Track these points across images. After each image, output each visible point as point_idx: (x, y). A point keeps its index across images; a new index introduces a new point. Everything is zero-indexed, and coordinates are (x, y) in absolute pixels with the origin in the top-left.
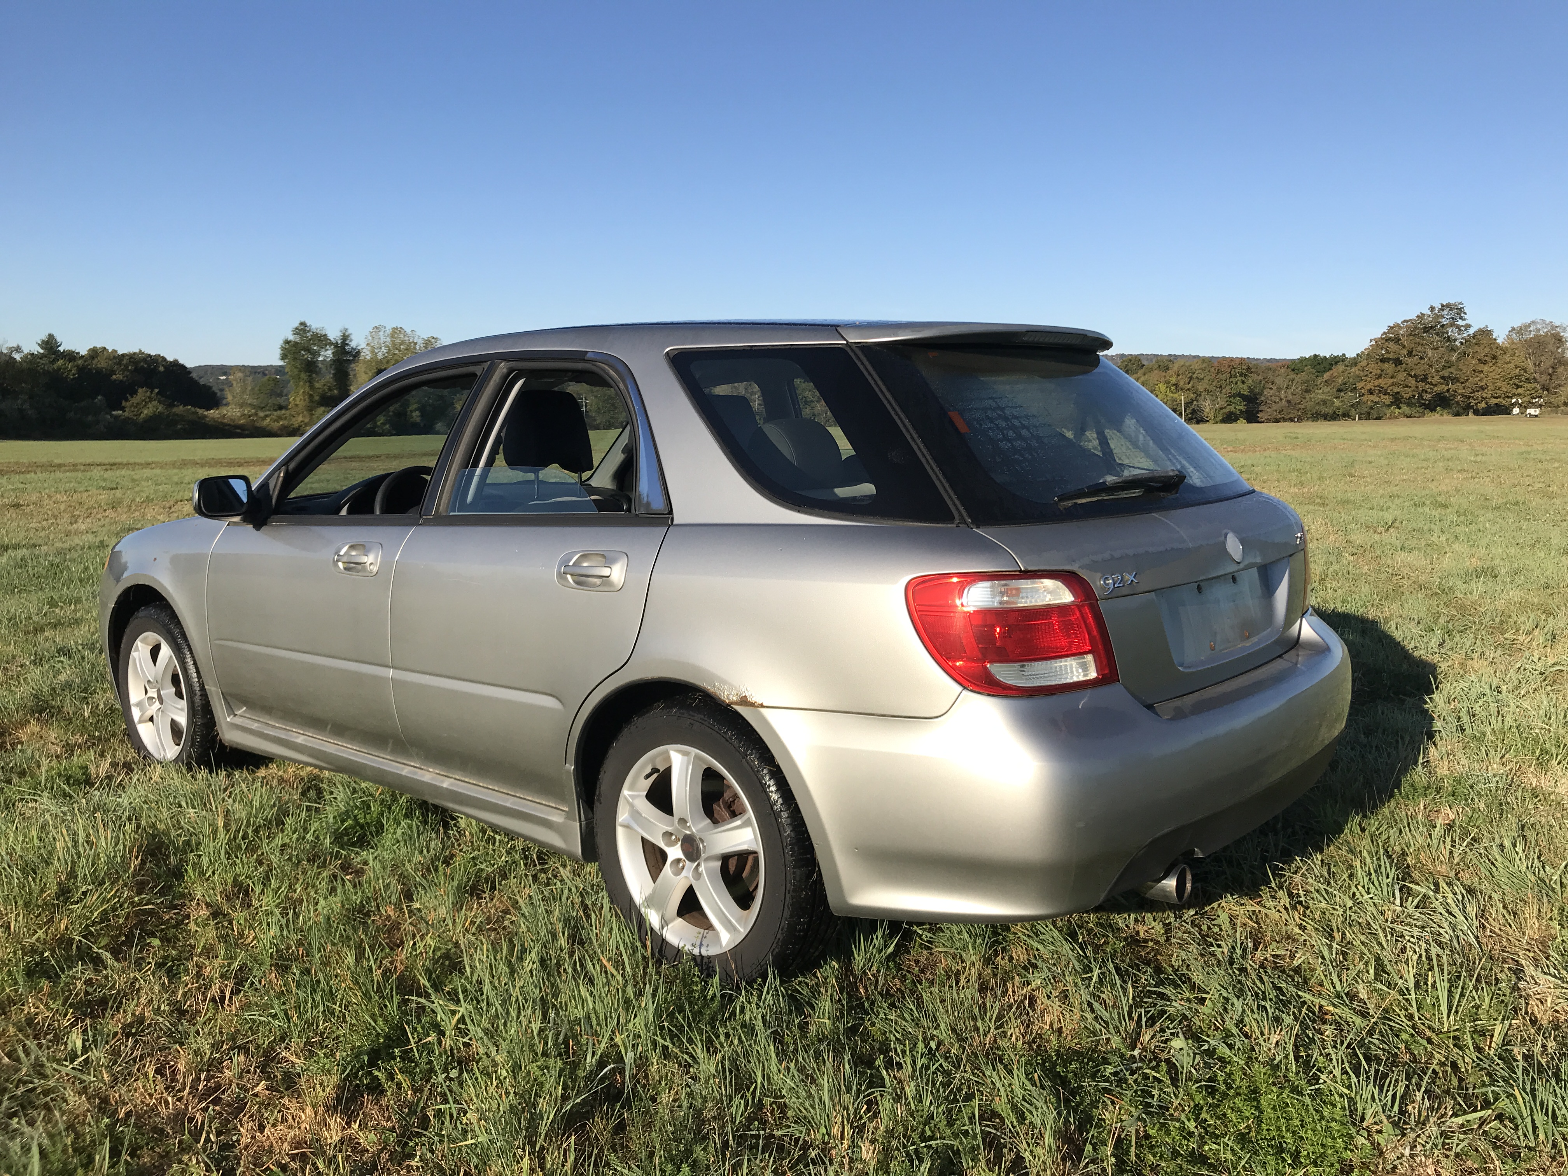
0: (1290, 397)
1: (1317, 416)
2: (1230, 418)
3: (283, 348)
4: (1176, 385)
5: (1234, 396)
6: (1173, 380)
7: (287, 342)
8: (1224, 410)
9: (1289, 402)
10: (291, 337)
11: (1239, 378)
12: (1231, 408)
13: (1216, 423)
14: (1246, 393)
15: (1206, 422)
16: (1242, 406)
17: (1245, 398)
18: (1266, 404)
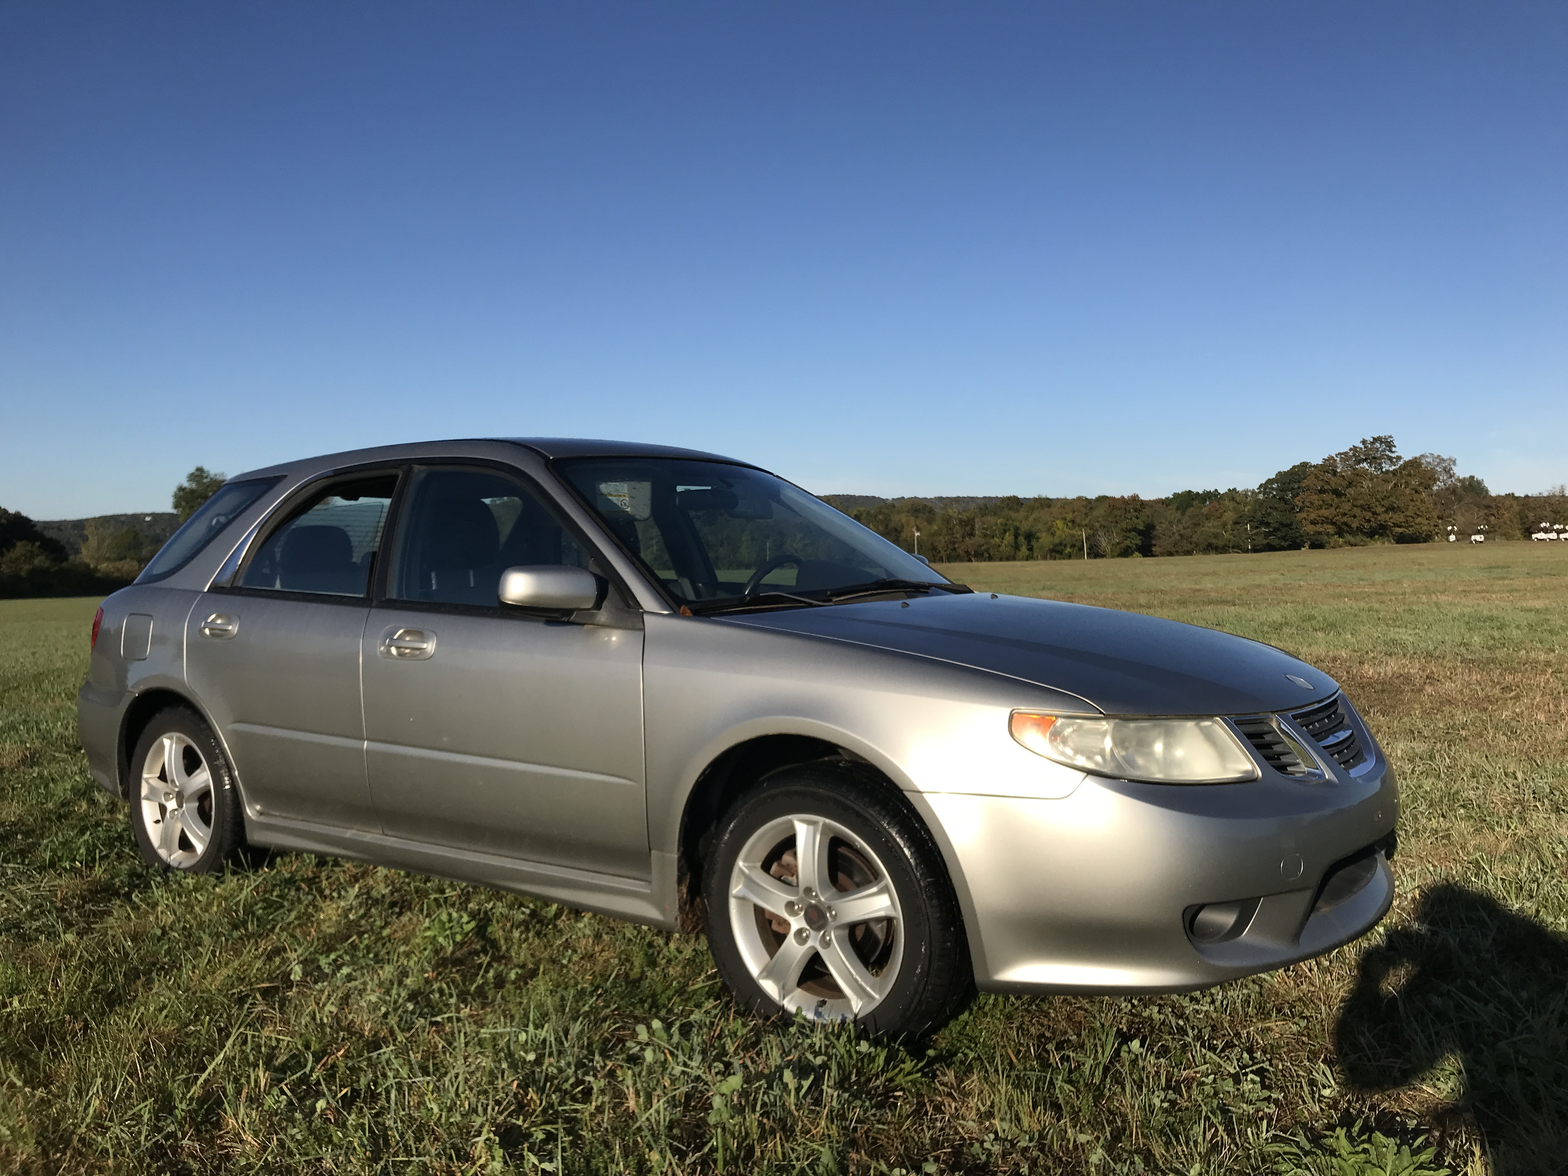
0: (1182, 532)
1: (1212, 548)
2: (1125, 553)
3: (176, 496)
4: (1073, 522)
5: (1130, 531)
6: (1070, 516)
7: (181, 489)
8: (1122, 545)
9: (1181, 535)
10: (186, 484)
11: (1135, 514)
12: (1128, 542)
13: (1113, 557)
14: (1141, 528)
15: (1103, 556)
16: (1138, 540)
17: (1140, 533)
18: (1160, 538)
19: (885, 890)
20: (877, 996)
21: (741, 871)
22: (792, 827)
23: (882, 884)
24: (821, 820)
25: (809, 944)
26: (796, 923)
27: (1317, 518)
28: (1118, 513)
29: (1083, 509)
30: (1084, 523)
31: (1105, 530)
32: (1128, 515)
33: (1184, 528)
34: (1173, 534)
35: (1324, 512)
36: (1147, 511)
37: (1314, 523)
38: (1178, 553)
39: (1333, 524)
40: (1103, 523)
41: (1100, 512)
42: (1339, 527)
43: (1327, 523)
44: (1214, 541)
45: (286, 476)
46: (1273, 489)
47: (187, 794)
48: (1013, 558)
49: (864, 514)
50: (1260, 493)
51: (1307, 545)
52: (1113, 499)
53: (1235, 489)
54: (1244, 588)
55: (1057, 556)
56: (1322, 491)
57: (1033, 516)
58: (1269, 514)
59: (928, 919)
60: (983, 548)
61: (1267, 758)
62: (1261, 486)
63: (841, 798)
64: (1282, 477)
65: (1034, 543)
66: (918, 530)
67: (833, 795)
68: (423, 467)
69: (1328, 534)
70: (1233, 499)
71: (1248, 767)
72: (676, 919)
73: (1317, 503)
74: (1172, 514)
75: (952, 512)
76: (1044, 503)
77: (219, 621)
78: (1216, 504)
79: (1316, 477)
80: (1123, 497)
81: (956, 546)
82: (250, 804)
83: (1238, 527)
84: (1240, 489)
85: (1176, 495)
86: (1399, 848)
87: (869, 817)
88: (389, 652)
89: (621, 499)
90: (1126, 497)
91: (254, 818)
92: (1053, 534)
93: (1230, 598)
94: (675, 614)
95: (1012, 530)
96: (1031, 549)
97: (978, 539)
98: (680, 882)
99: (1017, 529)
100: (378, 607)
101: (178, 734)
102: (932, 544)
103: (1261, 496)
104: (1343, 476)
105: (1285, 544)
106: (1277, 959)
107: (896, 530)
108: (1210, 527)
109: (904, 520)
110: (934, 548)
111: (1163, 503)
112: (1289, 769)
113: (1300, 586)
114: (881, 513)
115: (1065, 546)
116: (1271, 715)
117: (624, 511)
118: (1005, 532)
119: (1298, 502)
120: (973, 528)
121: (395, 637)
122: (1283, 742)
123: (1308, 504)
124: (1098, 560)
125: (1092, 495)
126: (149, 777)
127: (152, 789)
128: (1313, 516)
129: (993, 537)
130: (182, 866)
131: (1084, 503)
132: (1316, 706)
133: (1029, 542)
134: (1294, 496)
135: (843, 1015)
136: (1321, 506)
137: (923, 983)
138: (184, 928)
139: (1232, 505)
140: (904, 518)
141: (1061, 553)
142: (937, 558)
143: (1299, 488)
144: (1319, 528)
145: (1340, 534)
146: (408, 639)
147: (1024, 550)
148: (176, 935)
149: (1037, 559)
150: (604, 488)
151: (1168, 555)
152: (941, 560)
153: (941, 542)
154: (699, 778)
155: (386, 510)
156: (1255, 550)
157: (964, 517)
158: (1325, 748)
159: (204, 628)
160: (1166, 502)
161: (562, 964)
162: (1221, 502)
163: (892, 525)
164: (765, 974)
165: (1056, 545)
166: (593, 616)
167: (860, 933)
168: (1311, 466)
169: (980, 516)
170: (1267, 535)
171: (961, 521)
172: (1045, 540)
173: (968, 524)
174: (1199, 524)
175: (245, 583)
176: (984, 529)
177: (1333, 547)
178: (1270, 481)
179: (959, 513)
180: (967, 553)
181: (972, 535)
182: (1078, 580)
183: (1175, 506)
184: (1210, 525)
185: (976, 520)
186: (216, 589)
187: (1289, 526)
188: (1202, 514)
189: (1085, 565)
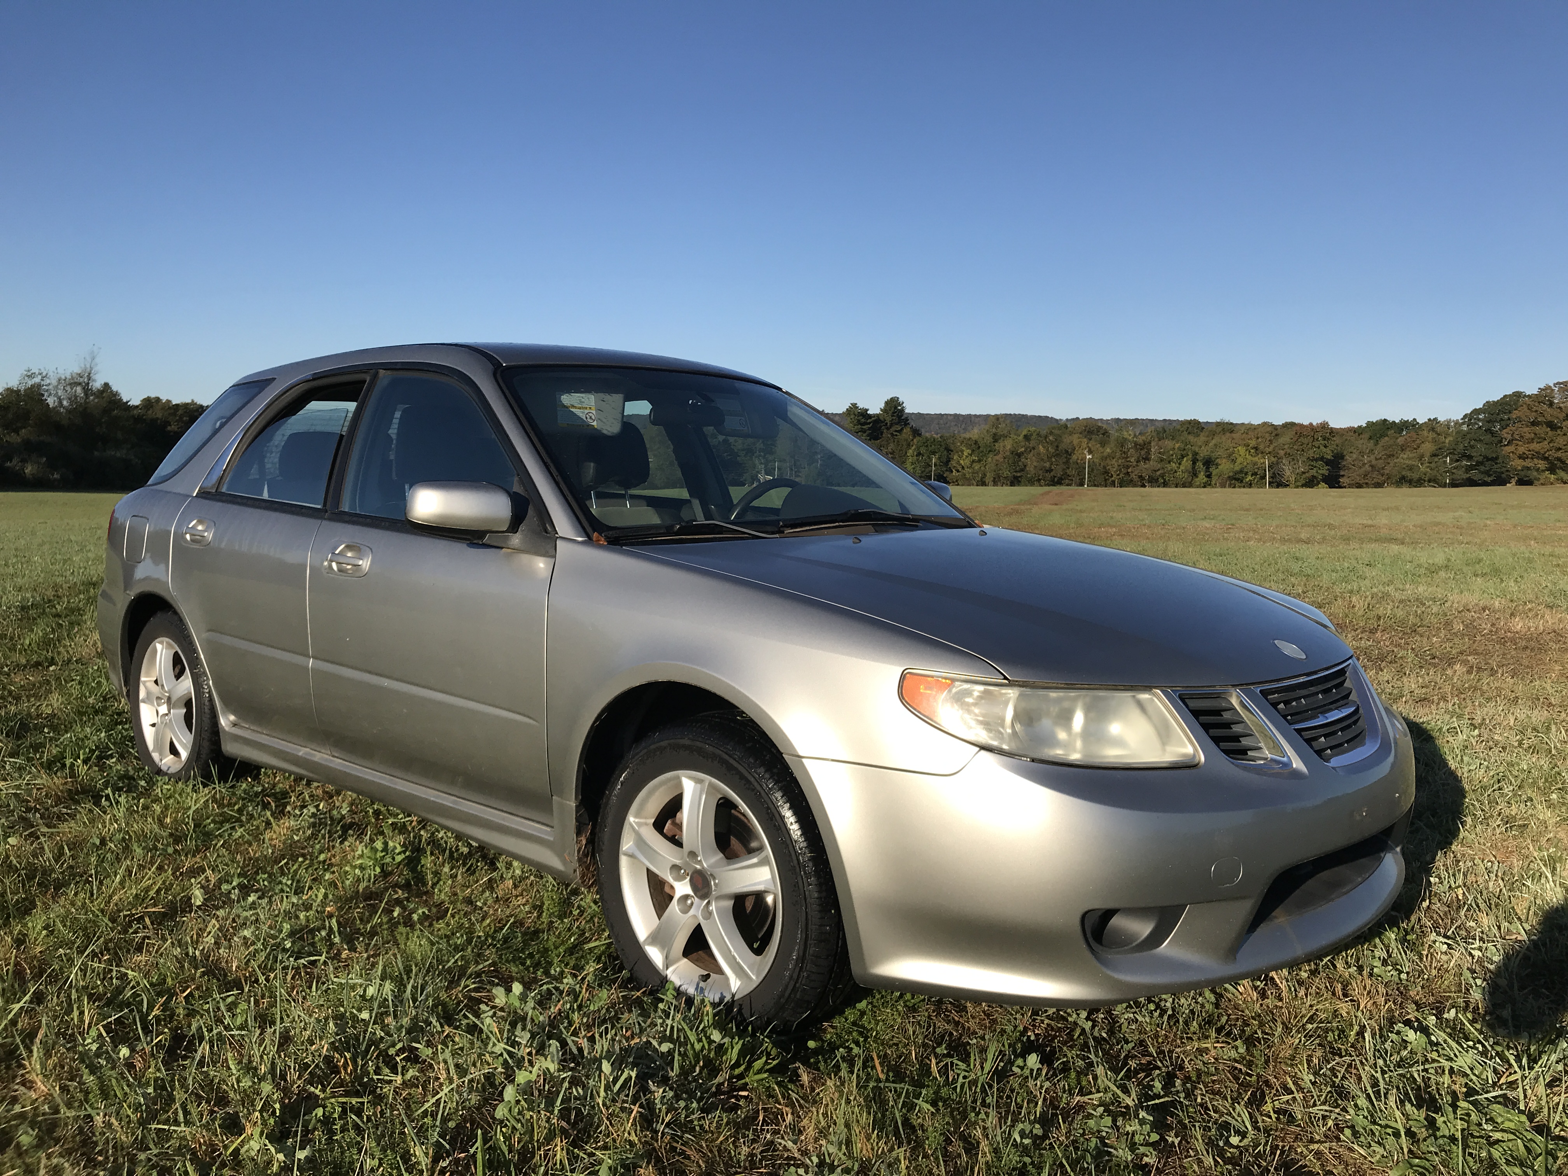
0: (1374, 462)
1: (1404, 481)
2: (1311, 483)
4: (1256, 448)
5: (1316, 460)
6: (1253, 443)
8: (1307, 475)
9: (1372, 466)
11: (1323, 442)
12: (1313, 472)
13: (1297, 487)
14: (1329, 457)
15: (1287, 486)
16: (1325, 471)
17: (1328, 463)
18: (1349, 469)
19: (764, 862)
20: (754, 977)
21: (631, 824)
22: (680, 785)
23: (763, 855)
24: (708, 778)
25: (692, 912)
26: (682, 888)
27: (1527, 453)
28: (1305, 441)
29: (1267, 435)
30: (1267, 450)
31: (1290, 459)
32: (1316, 444)
33: (1376, 459)
34: (1364, 464)
35: (1535, 446)
36: (1337, 440)
37: (1522, 457)
38: (1367, 485)
39: (1546, 459)
40: (1288, 451)
41: (1285, 439)
42: (1551, 463)
43: (1538, 458)
44: (1408, 474)
45: (274, 379)
46: (1479, 420)
47: (174, 699)
48: (1190, 485)
49: (1035, 434)
50: (1463, 423)
51: (1514, 481)
52: (1301, 426)
53: (1435, 419)
54: (1421, 526)
55: (1237, 484)
56: (1534, 424)
57: (1214, 442)
58: (1472, 447)
59: (805, 899)
60: (1158, 473)
61: (1217, 740)
62: (1465, 416)
63: (726, 757)
64: (1490, 407)
65: (1213, 470)
66: (1090, 452)
67: (718, 752)
68: (389, 372)
69: (1538, 470)
70: (1433, 429)
71: (1189, 750)
72: (575, 871)
73: (1528, 436)
74: (1364, 443)
75: (1129, 434)
76: (1226, 428)
77: (200, 528)
78: (1413, 434)
79: (1529, 408)
80: (1311, 424)
81: (1129, 470)
82: (224, 713)
83: (1436, 459)
84: (1441, 419)
85: (1370, 424)
86: (1461, 836)
87: (752, 780)
88: (330, 567)
89: (586, 411)
90: (1314, 424)
91: (227, 729)
92: (1234, 461)
93: (1400, 536)
94: (589, 541)
95: (1190, 456)
96: (1209, 476)
97: (1153, 464)
98: (579, 833)
99: (1195, 454)
100: (330, 519)
101: (167, 639)
102: (1104, 467)
103: (1465, 428)
104: (1560, 408)
105: (1489, 479)
106: (1201, 977)
107: (1067, 452)
108: (1405, 458)
109: (1075, 442)
110: (1106, 472)
111: (1355, 432)
112: (1249, 753)
113: (1486, 526)
114: (1051, 433)
115: (1246, 474)
116: (1232, 690)
117: (589, 425)
118: (1183, 457)
119: (1506, 434)
120: (1148, 452)
121: (337, 552)
122: (1242, 722)
123: (1517, 437)
124: (1280, 490)
125: (1278, 421)
126: (146, 680)
127: (149, 693)
128: (1521, 450)
129: (1169, 462)
130: (171, 771)
131: (1269, 429)
132: (1302, 679)
133: (1208, 468)
134: (1502, 428)
135: (722, 994)
136: (1533, 439)
137: (797, 970)
138: (124, 839)
139: (1432, 435)
140: (1075, 439)
141: (1241, 481)
142: (1109, 482)
143: (1509, 419)
144: (1528, 463)
145: (1552, 469)
146: (349, 554)
147: (1202, 477)
148: (113, 846)
149: (1215, 486)
150: (566, 399)
151: (1357, 487)
152: (1113, 484)
153: (1114, 465)
154: (594, 722)
155: (350, 415)
156: (1454, 485)
157: (1141, 440)
158: (1299, 731)
159: (186, 533)
160: (1357, 431)
161: (476, 906)
162: (1420, 433)
163: (1062, 446)
164: (650, 940)
165: (1236, 473)
166: (507, 538)
167: (749, 904)
168: (1525, 396)
169: (1156, 439)
170: (1468, 469)
171: (1136, 444)
172: (1225, 467)
173: (1143, 448)
174: (1393, 456)
175: (228, 489)
176: (1160, 453)
177: (1542, 484)
178: (1476, 412)
179: (1135, 436)
180: (1141, 477)
181: (1147, 459)
182: (1247, 510)
183: (1366, 436)
184: (1405, 456)
185: (1152, 444)
186: (204, 494)
187: (1494, 459)
188: (1397, 445)
189: (1266, 495)
